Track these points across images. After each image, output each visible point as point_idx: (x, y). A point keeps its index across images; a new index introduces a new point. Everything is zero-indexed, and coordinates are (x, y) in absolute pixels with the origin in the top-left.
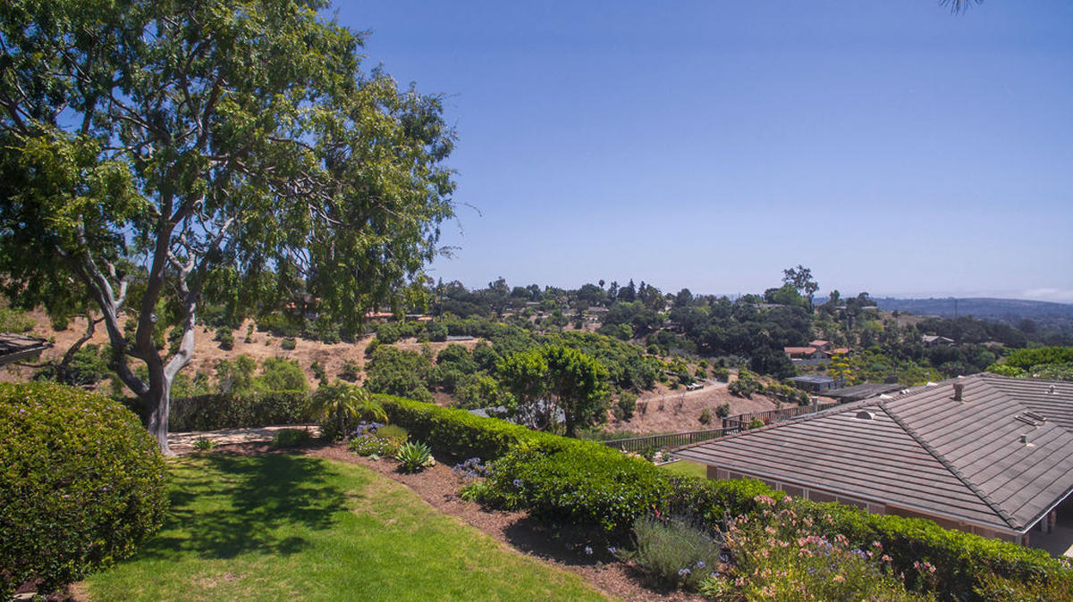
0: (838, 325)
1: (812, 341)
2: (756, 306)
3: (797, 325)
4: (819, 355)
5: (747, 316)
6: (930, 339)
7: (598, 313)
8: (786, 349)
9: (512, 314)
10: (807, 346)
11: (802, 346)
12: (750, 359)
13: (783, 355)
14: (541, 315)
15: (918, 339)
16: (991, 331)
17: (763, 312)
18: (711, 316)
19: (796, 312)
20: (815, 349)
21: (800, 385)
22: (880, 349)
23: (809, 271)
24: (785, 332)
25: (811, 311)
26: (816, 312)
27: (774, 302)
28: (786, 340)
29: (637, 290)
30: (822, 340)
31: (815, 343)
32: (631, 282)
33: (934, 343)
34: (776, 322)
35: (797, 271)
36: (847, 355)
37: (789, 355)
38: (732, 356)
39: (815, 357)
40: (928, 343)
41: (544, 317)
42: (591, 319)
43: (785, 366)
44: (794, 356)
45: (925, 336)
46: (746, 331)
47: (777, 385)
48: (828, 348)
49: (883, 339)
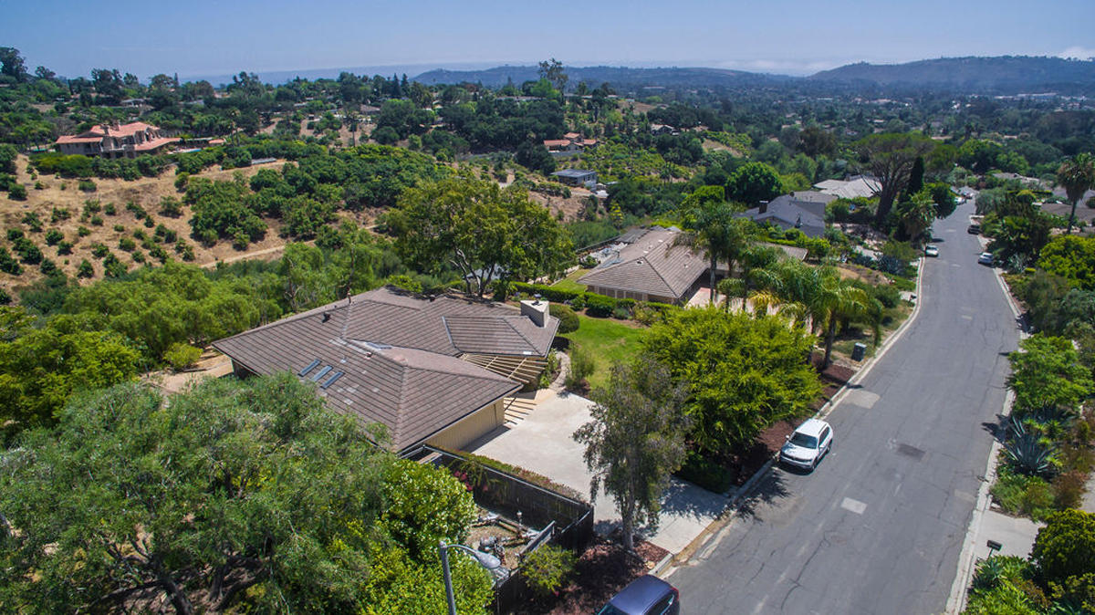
0: (586, 116)
1: (566, 133)
2: (515, 99)
3: (552, 119)
4: (572, 147)
5: (509, 110)
6: (656, 127)
7: (369, 113)
8: (545, 142)
9: (281, 119)
10: (562, 138)
11: (559, 139)
12: (516, 153)
13: (544, 149)
14: (312, 118)
15: (648, 128)
16: (700, 117)
17: (523, 106)
18: (478, 112)
19: (553, 107)
20: (568, 142)
21: (562, 179)
22: (620, 139)
23: (561, 63)
24: (544, 126)
25: (563, 103)
26: (567, 103)
27: (532, 95)
28: (545, 134)
29: (400, 83)
30: (575, 132)
31: (569, 135)
32: (395, 77)
33: (660, 130)
34: (536, 117)
35: (551, 63)
36: (594, 145)
37: (548, 148)
38: (500, 152)
39: (569, 149)
40: (655, 131)
41: (316, 120)
42: (364, 119)
43: (546, 159)
44: (552, 148)
45: (653, 125)
46: (511, 127)
47: (545, 182)
48: (579, 140)
49: (621, 129)
